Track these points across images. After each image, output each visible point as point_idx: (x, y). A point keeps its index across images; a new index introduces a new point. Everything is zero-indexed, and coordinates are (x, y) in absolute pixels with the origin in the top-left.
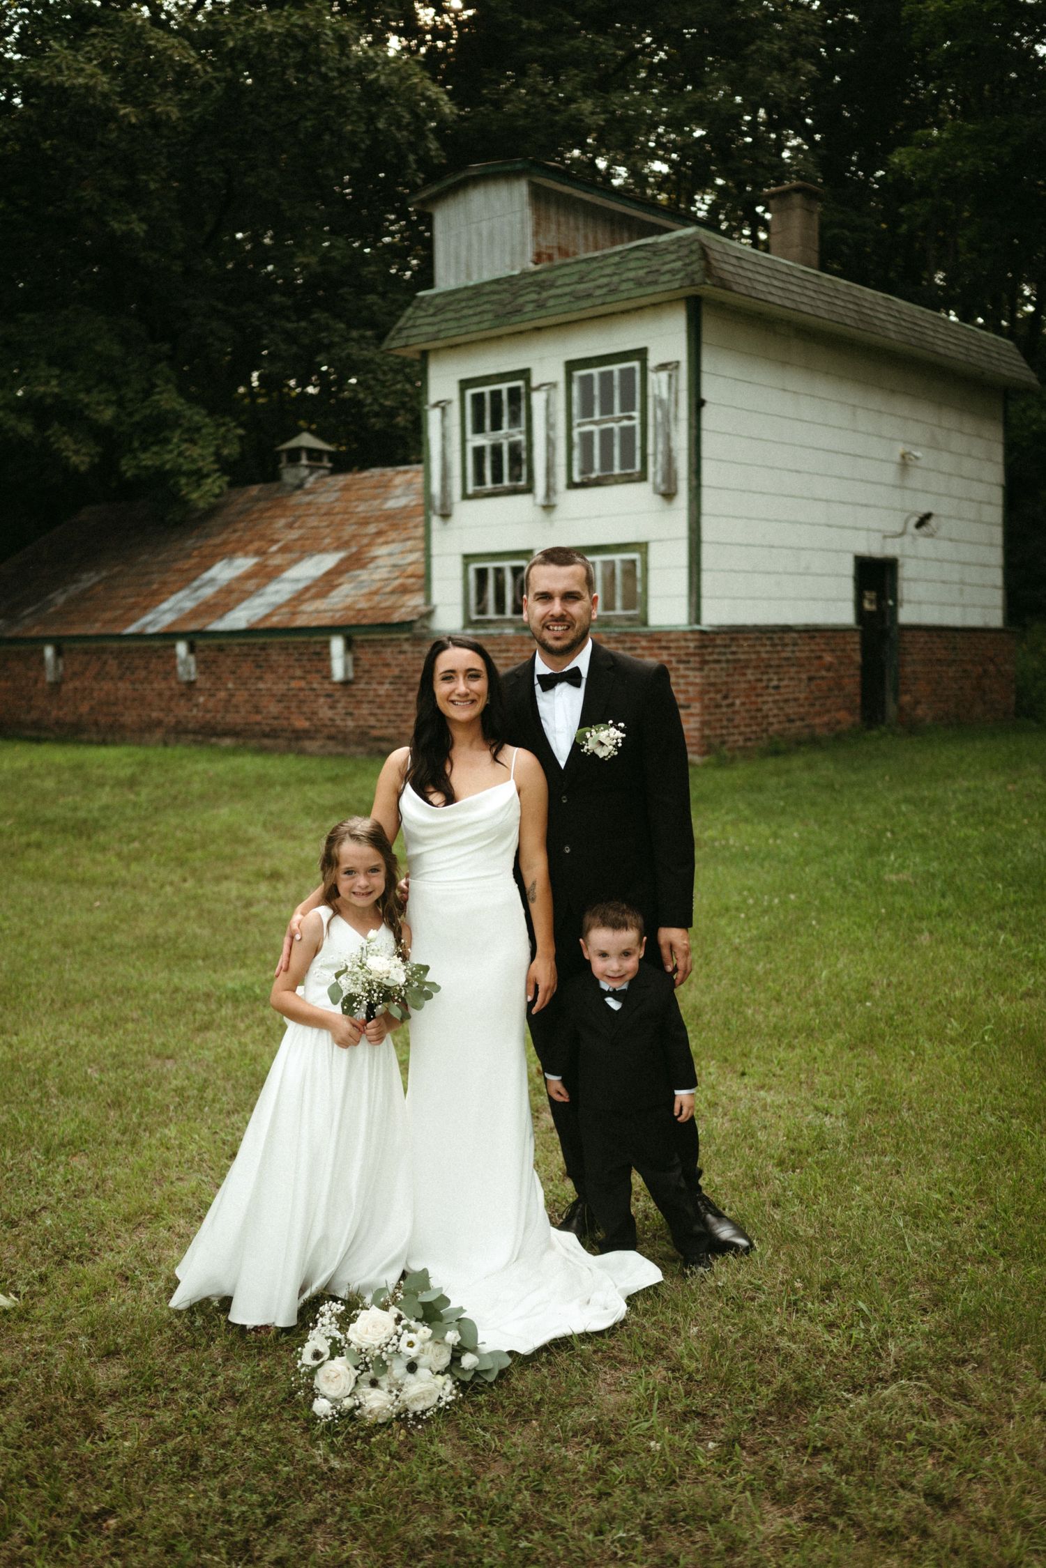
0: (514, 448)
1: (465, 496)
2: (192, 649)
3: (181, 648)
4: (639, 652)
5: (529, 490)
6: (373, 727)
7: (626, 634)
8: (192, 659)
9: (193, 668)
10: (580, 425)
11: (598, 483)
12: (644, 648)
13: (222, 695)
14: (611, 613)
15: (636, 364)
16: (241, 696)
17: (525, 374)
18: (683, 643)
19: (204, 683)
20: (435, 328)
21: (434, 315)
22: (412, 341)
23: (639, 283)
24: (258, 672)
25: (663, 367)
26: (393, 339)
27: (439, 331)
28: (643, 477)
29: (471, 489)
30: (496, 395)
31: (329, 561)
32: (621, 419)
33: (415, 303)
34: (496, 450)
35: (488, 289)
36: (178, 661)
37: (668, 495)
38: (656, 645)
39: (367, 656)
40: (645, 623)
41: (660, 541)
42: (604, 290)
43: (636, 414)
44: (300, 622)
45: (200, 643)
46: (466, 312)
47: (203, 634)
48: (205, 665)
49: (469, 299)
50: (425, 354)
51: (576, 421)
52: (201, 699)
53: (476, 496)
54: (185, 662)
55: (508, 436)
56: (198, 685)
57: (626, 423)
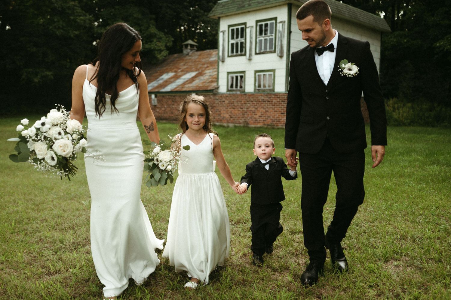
0: (241, 43)
1: (228, 56)
2: (156, 96)
3: (153, 96)
4: (272, 99)
5: (245, 55)
7: (269, 94)
8: (156, 99)
9: (156, 102)
10: (259, 38)
11: (263, 53)
12: (273, 98)
13: (163, 109)
14: (265, 88)
15: (274, 21)
16: (168, 109)
17: (245, 24)
18: (283, 97)
19: (159, 106)
21: (222, 7)
22: (216, 14)
24: (173, 103)
25: (281, 22)
26: (211, 14)
27: (223, 12)
28: (275, 52)
29: (230, 54)
30: (237, 29)
31: (193, 74)
32: (269, 36)
33: (217, 4)
34: (237, 44)
36: (152, 100)
37: (281, 57)
38: (276, 97)
40: (274, 91)
41: (279, 69)
43: (274, 35)
44: (184, 89)
45: (158, 95)
46: (230, 7)
47: (159, 92)
48: (159, 101)
49: (231, 3)
50: (219, 18)
51: (258, 36)
52: (158, 110)
53: (231, 56)
54: (154, 100)
55: (240, 40)
56: (157, 106)
57: (271, 37)
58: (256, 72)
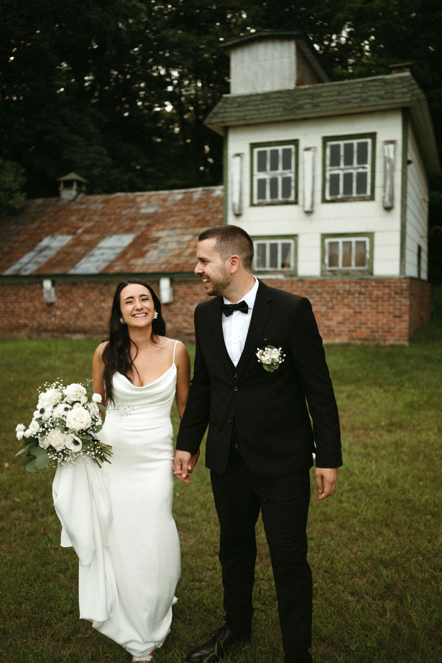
0: (287, 181)
1: (252, 205)
2: (53, 284)
3: (47, 284)
4: (370, 288)
6: (186, 328)
7: (362, 279)
8: (53, 290)
9: (53, 295)
10: (330, 170)
11: (342, 200)
12: (373, 287)
13: (75, 310)
14: (348, 268)
16: (88, 311)
17: (295, 142)
18: (398, 284)
19: (59, 303)
20: (242, 114)
21: (238, 107)
22: (226, 120)
23: (381, 97)
24: (102, 298)
26: (212, 118)
27: (245, 115)
28: (372, 198)
29: (256, 201)
30: (275, 153)
31: (127, 239)
32: (358, 168)
33: (222, 100)
34: (274, 181)
35: (273, 96)
36: (44, 291)
37: (388, 209)
38: (381, 285)
39: (182, 289)
40: (371, 273)
41: (381, 231)
42: (359, 100)
43: (368, 166)
45: (59, 281)
46: (261, 106)
47: (65, 276)
48: (60, 294)
49: (261, 100)
50: (226, 129)
51: (328, 168)
52: (58, 313)
53: (259, 205)
54: (49, 292)
55: (281, 174)
56: (56, 304)
57: (361, 170)
58: (325, 236)
